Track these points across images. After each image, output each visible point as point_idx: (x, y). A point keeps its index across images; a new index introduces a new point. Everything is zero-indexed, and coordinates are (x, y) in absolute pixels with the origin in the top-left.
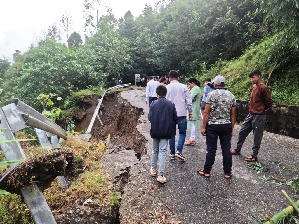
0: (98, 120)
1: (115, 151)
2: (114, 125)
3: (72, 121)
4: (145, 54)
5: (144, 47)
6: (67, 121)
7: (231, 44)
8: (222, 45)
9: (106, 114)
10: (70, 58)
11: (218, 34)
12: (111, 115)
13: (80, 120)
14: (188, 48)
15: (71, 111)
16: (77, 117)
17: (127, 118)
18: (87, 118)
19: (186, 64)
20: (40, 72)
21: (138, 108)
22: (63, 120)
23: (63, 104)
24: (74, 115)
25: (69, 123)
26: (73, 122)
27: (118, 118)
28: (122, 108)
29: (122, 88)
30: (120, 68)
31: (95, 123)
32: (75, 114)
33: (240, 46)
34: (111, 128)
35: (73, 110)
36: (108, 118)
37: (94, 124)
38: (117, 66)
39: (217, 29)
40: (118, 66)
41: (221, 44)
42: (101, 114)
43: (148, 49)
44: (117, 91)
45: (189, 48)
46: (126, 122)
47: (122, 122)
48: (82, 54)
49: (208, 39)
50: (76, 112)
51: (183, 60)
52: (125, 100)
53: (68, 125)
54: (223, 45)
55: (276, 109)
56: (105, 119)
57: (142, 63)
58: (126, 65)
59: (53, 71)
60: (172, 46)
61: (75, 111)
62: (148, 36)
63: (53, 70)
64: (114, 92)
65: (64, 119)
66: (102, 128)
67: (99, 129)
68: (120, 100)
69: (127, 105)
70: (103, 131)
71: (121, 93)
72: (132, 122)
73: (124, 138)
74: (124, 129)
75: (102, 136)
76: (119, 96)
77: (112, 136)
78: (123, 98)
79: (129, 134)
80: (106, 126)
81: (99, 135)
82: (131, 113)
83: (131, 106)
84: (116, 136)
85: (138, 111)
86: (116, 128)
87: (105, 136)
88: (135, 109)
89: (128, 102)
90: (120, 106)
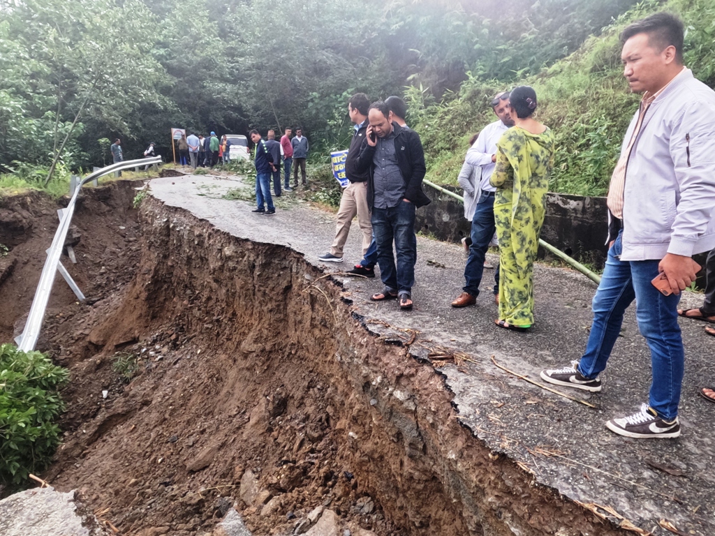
0: (66, 284)
5: (190, 48)
7: (436, 52)
8: (413, 52)
9: (89, 257)
11: (402, 23)
12: (109, 260)
18: (17, 276)
19: (323, 102)
21: (264, 244)
27: (148, 277)
30: (126, 101)
31: (53, 294)
36: (102, 271)
37: (51, 299)
39: (396, 9)
41: (411, 50)
42: (75, 262)
43: (203, 55)
45: (328, 58)
46: (188, 292)
49: (375, 34)
51: (313, 90)
52: (178, 210)
54: (417, 54)
56: (91, 277)
58: (146, 95)
62: (203, 17)
64: (110, 183)
66: (82, 309)
67: (71, 316)
68: (151, 212)
69: (191, 232)
70: (91, 322)
71: (148, 186)
72: (228, 297)
73: (196, 357)
74: (180, 317)
75: (90, 342)
76: (142, 195)
77: (135, 347)
78: (166, 203)
79: (215, 340)
80: (98, 303)
81: (77, 340)
82: (220, 264)
83: (222, 236)
84: (151, 345)
85: (260, 258)
86: (143, 312)
87: (103, 346)
88: (248, 250)
89: (195, 218)
90: (155, 233)
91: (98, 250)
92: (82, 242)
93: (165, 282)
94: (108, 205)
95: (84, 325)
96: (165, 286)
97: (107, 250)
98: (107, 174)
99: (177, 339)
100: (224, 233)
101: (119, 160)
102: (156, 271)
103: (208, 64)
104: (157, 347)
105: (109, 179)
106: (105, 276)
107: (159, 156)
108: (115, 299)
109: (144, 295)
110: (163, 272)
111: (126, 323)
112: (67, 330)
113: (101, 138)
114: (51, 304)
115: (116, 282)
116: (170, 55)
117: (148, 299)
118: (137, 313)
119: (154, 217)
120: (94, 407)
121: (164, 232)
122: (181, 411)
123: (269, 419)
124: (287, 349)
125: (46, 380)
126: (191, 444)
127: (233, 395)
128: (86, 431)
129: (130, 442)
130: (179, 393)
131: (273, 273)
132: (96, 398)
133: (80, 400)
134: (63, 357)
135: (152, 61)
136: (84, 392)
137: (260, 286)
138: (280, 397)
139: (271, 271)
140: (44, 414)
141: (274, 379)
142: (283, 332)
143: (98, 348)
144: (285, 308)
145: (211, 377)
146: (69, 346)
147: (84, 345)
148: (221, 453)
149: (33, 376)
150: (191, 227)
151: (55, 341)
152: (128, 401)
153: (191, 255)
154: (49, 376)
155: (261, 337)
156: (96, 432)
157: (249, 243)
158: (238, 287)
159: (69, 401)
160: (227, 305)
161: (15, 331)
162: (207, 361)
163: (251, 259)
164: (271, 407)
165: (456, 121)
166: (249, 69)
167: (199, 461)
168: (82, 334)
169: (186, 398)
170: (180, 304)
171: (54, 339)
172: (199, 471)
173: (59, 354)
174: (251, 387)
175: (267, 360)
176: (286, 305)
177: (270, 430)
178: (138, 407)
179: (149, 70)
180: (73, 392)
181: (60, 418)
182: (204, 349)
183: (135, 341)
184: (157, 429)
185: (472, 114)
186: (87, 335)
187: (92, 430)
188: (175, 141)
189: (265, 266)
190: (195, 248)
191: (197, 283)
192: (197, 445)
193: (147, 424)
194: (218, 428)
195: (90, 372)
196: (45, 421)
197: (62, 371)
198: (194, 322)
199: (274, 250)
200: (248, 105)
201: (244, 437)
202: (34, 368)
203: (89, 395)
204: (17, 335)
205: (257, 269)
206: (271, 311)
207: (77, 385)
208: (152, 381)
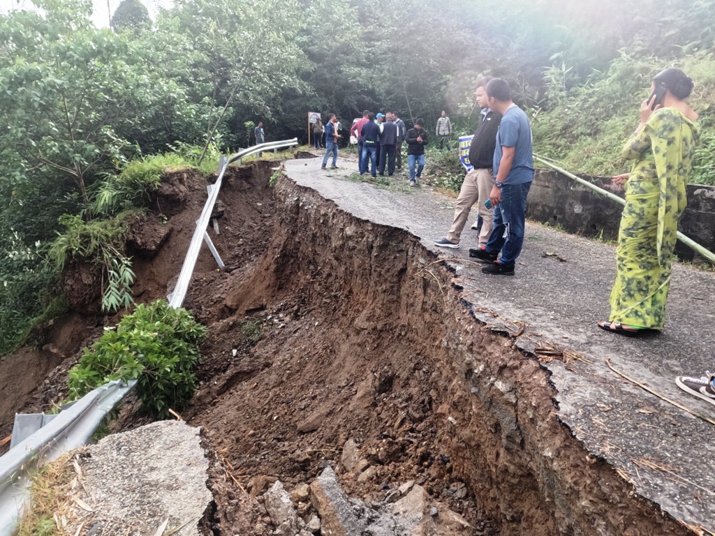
0: (210, 252)
3: (122, 259)
4: (334, 56)
6: (107, 256)
8: (560, 29)
9: (230, 229)
12: (247, 233)
13: (151, 251)
14: (463, 36)
15: (121, 225)
16: (139, 241)
18: (172, 243)
22: (93, 254)
23: (94, 199)
24: (131, 237)
25: (113, 264)
26: (126, 261)
27: (278, 250)
29: (275, 151)
30: (270, 86)
31: (199, 260)
32: (134, 233)
35: (126, 219)
36: (240, 243)
37: (197, 264)
38: (260, 80)
40: (266, 83)
42: (218, 233)
50: (136, 226)
53: (112, 272)
56: (230, 248)
58: (287, 80)
61: (133, 222)
64: (251, 162)
65: (95, 250)
66: (221, 275)
67: (213, 281)
68: (284, 191)
69: (317, 211)
70: (228, 288)
71: (283, 166)
72: (346, 275)
73: (313, 329)
74: (303, 290)
75: (226, 305)
76: (278, 175)
77: (262, 313)
78: (298, 183)
79: (331, 315)
80: (234, 271)
81: (215, 303)
82: (341, 242)
83: (345, 216)
84: (276, 313)
85: (378, 239)
86: (271, 283)
87: (236, 310)
88: (368, 230)
89: (322, 198)
90: (286, 211)
91: (238, 224)
92: (226, 215)
93: (292, 257)
94: (249, 183)
95: (222, 290)
96: (292, 261)
97: (245, 224)
98: (250, 154)
99: (298, 310)
100: (347, 214)
101: (261, 142)
102: (285, 246)
103: (346, 50)
104: (281, 315)
105: (251, 159)
106: (242, 248)
107: (296, 139)
108: (249, 269)
109: (273, 267)
110: (291, 247)
111: (256, 292)
112: (208, 293)
113: (246, 121)
114: (196, 269)
115: (251, 253)
116: (311, 41)
117: (276, 271)
118: (266, 283)
119: (286, 196)
120: (225, 363)
121: (295, 210)
122: (297, 376)
123: (374, 394)
124: (398, 330)
125: (189, 334)
126: (303, 407)
127: (343, 367)
128: (217, 383)
129: (252, 398)
130: (296, 360)
131: (389, 255)
132: (227, 355)
133: (214, 355)
134: (204, 317)
135: (295, 47)
136: (218, 349)
137: (377, 266)
138: (386, 375)
139: (388, 252)
140: (186, 363)
141: (383, 357)
142: (394, 313)
143: (231, 311)
144: (399, 290)
145: (326, 348)
146: (208, 307)
147: (221, 307)
148: (329, 419)
149: (179, 330)
150: (318, 206)
151: (198, 302)
152: (253, 361)
153: (316, 233)
154: (191, 331)
155: (374, 316)
156: (224, 385)
157: (369, 224)
158: (356, 266)
159: (206, 355)
160: (345, 282)
161: (168, 290)
162: (323, 333)
163: (370, 240)
164: (377, 383)
165: (601, 104)
166: (385, 53)
167: (308, 424)
168: (220, 297)
169: (302, 365)
170: (303, 278)
171: (197, 299)
172: (308, 432)
173: (200, 314)
174: (360, 362)
175: (378, 338)
176: (400, 287)
177: (375, 405)
178: (261, 368)
179: (292, 57)
180: (210, 347)
181: (198, 369)
182: (321, 322)
183: (263, 308)
184: (275, 389)
185: (621, 95)
186: (224, 299)
187: (222, 383)
188: (311, 124)
189: (383, 247)
190: (320, 226)
191: (320, 260)
192: (308, 409)
193: (267, 384)
194: (327, 396)
195: (223, 332)
196: (186, 369)
197: (202, 328)
198: (315, 296)
199: (392, 232)
200: (381, 88)
201: (351, 408)
202: (180, 322)
203: (222, 351)
204: (169, 293)
205: (375, 250)
206: (385, 291)
207: (213, 342)
208: (274, 346)
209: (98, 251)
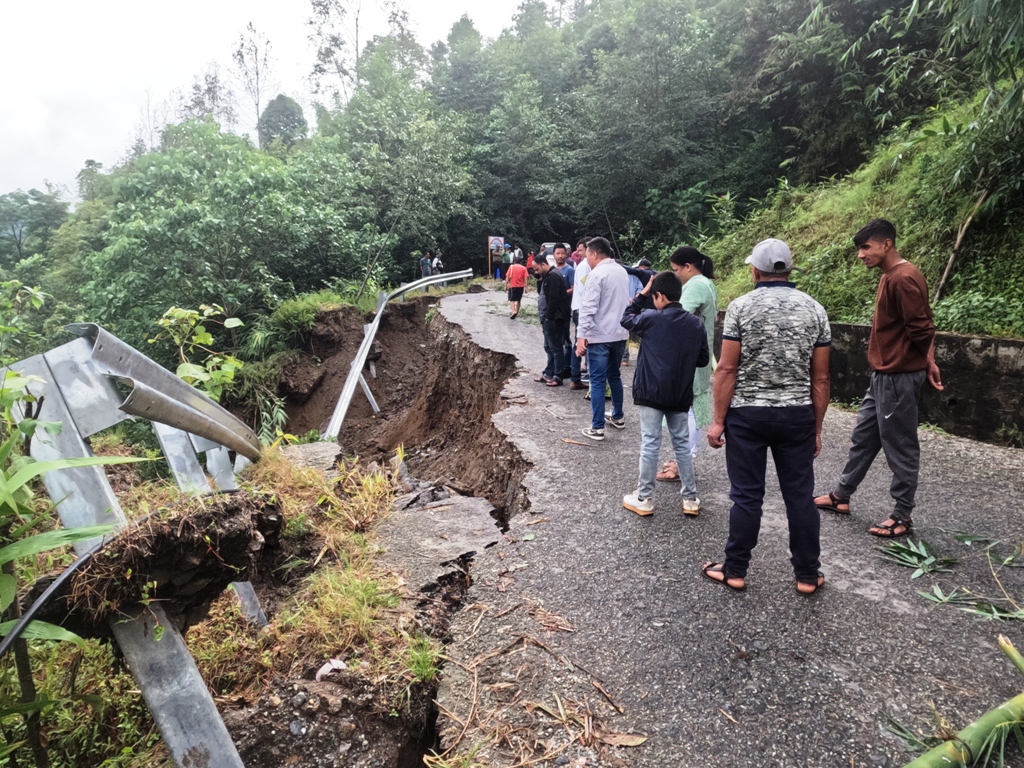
0: (365, 395)
1: (420, 501)
2: (417, 413)
3: (276, 399)
4: (522, 166)
5: (518, 141)
6: (260, 398)
7: (823, 127)
8: (789, 130)
9: (389, 373)
10: (266, 183)
11: (777, 93)
12: (407, 377)
13: (303, 394)
14: (671, 143)
15: (274, 366)
16: (292, 384)
17: (461, 388)
18: (325, 387)
19: (664, 201)
20: (169, 234)
21: (499, 353)
22: (246, 396)
23: (245, 342)
24: (283, 379)
25: (266, 406)
26: (279, 402)
27: (430, 389)
28: (443, 354)
29: (445, 284)
30: (435, 215)
31: (352, 406)
32: (286, 375)
33: (856, 134)
34: (408, 421)
35: (278, 360)
36: (399, 388)
37: (349, 409)
38: (424, 209)
39: (772, 75)
40: (430, 211)
41: (786, 128)
42: (375, 376)
43: (531, 149)
44: (427, 294)
45: (674, 145)
46: (459, 402)
47: (444, 402)
48: (305, 172)
49: (741, 110)
50: (289, 368)
51: (655, 186)
52: (454, 326)
53: (265, 414)
54: (795, 133)
55: (982, 354)
56: (388, 393)
57: (512, 197)
58: (455, 207)
59: (208, 230)
60: (615, 137)
61: (286, 363)
62: (533, 106)
63: (211, 227)
64: (415, 299)
65: (248, 392)
66: (376, 421)
67: (367, 427)
68: (437, 327)
69: (460, 345)
70: (382, 432)
71: (439, 303)
72: (478, 401)
73: (452, 455)
74: (452, 426)
75: (378, 449)
76: (433, 312)
77: (411, 450)
78: (448, 320)
79: (470, 441)
80: (390, 417)
81: (368, 447)
82: (474, 371)
83: (475, 347)
84: (424, 449)
85: (497, 365)
86: (424, 422)
87: (388, 450)
88: (489, 358)
89: (464, 333)
90: (437, 348)
91: (397, 367)
92: (384, 357)
94: (412, 322)
95: (375, 435)
97: (406, 367)
98: (413, 288)
102: (437, 383)
103: (538, 159)
104: (429, 450)
105: (416, 295)
106: (401, 393)
107: (471, 270)
108: (405, 413)
109: (425, 406)
110: (442, 385)
111: (409, 432)
112: (362, 437)
113: (413, 250)
114: (348, 416)
115: (410, 399)
116: (496, 151)
117: (428, 410)
118: (418, 423)
119: (438, 333)
121: (445, 347)
137: (497, 389)
139: (505, 376)
146: (361, 452)
147: (374, 452)
150: (461, 341)
157: (490, 352)
158: (484, 391)
162: (460, 457)
163: (492, 366)
168: (373, 441)
170: (453, 415)
171: (350, 446)
179: (458, 184)
182: (460, 448)
186: (377, 443)
188: (492, 250)
189: (500, 372)
190: (462, 360)
198: (460, 429)
199: (507, 358)
200: (578, 206)
205: (495, 374)
209: (251, 393)
